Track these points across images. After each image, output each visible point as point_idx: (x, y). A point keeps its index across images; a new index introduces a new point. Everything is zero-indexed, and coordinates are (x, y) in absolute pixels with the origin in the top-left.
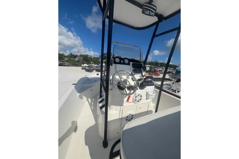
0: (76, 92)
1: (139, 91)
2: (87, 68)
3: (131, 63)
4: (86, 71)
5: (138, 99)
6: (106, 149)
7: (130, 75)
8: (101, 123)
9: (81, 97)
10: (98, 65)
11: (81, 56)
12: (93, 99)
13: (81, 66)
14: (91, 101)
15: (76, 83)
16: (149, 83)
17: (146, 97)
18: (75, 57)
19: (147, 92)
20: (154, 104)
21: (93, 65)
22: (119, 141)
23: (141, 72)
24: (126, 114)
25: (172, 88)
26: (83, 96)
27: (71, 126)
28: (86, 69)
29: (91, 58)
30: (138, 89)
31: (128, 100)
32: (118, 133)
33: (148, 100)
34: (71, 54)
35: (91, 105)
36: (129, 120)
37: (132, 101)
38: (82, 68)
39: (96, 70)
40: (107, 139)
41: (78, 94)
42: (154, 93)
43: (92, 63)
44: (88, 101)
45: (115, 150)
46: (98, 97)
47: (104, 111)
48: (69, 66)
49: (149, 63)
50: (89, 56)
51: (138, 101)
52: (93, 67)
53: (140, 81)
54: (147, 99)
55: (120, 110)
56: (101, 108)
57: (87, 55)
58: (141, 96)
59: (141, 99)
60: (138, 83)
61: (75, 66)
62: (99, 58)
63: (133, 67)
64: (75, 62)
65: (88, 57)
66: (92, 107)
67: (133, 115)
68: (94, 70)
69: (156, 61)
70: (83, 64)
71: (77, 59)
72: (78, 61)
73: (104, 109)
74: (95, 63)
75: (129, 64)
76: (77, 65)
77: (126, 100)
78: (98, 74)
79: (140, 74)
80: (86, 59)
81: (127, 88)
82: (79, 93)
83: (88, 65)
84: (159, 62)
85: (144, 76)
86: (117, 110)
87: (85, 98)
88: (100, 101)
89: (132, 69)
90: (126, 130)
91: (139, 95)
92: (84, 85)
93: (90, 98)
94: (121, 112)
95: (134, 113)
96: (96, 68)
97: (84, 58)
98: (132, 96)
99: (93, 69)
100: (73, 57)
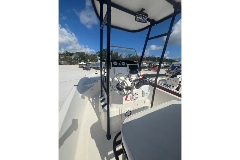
0: (78, 93)
1: (135, 91)
2: (84, 66)
3: (128, 65)
4: (83, 69)
5: (135, 97)
6: (110, 140)
7: (127, 77)
8: (104, 119)
9: (83, 97)
10: (95, 62)
11: (77, 53)
12: (94, 98)
13: (78, 64)
14: (92, 100)
15: (77, 84)
16: (144, 82)
17: (142, 95)
18: (71, 54)
19: (143, 91)
20: (149, 101)
21: (90, 62)
22: (120, 133)
23: (137, 73)
24: (125, 111)
25: (167, 84)
26: (85, 96)
27: (72, 125)
28: (83, 68)
29: (87, 55)
30: (134, 89)
31: (126, 99)
32: (119, 127)
33: (144, 98)
34: (66, 52)
35: (92, 104)
36: (128, 116)
37: (130, 99)
38: (80, 66)
39: (93, 67)
40: (110, 132)
41: (81, 95)
42: (148, 91)
43: (89, 60)
44: (90, 100)
45: (118, 140)
46: (99, 97)
47: (106, 110)
48: (66, 64)
49: (147, 58)
50: (86, 54)
51: (135, 99)
52: (90, 65)
53: (136, 81)
54: (143, 96)
55: (120, 108)
56: (103, 106)
57: (84, 52)
58: (138, 95)
59: (137, 97)
60: (134, 83)
61: (71, 65)
62: (96, 55)
63: (130, 68)
64: (72, 60)
65: (84, 55)
66: (94, 106)
67: (131, 111)
68: (92, 68)
69: (153, 56)
70: (80, 62)
71: (74, 57)
72: (75, 59)
73: (106, 108)
74: (92, 61)
75: (126, 66)
76: (74, 64)
77: (125, 99)
78: (96, 74)
79: (136, 75)
80: (83, 57)
81: (125, 88)
82: (81, 93)
83: (85, 63)
84: (156, 57)
85: (140, 76)
86: (117, 108)
87: (86, 98)
88: (101, 100)
89: (129, 70)
90: (126, 124)
91: (135, 94)
92: (85, 85)
93: (91, 97)
94: (121, 109)
95: (132, 109)
96: (94, 65)
97: (80, 56)
98: (129, 96)
99: (90, 67)
100: (68, 55)
